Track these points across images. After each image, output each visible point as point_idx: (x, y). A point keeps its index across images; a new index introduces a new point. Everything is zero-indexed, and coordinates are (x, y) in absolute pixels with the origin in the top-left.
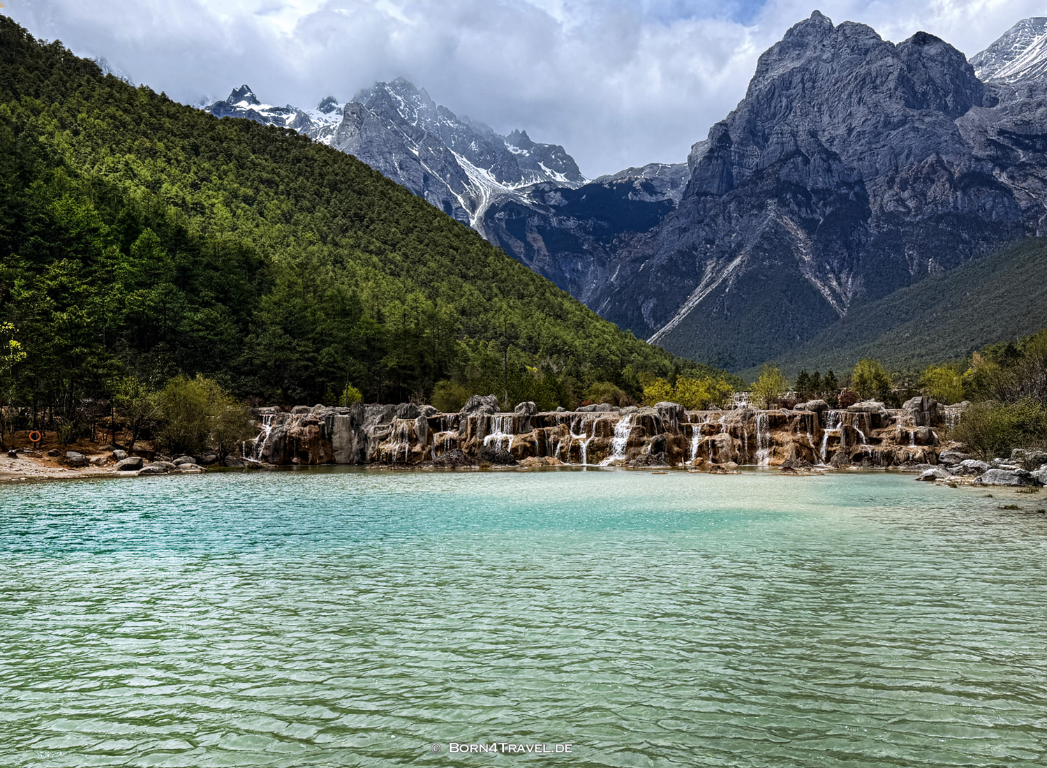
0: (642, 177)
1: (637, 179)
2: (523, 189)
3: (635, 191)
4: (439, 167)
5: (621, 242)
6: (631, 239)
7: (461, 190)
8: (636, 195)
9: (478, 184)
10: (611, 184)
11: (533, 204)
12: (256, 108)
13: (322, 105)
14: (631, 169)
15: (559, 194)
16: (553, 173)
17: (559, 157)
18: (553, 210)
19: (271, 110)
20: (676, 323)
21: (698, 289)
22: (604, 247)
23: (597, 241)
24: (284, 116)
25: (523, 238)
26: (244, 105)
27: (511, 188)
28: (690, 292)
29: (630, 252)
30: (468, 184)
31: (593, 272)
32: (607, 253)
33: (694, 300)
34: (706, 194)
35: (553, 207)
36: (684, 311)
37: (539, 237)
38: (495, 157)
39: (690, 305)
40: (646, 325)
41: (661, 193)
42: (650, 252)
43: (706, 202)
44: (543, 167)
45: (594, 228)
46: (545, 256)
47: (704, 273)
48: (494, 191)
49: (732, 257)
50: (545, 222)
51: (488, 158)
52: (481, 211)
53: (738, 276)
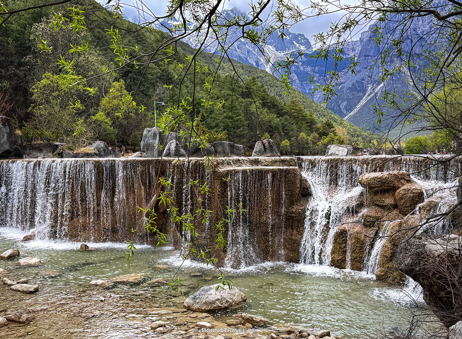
7: (261, 56)
9: (268, 53)
16: (300, 46)
17: (302, 39)
18: (300, 63)
20: (355, 112)
21: (365, 97)
22: (323, 79)
23: (320, 76)
27: (282, 54)
28: (361, 99)
30: (265, 53)
33: (363, 102)
34: (368, 56)
35: (301, 61)
36: (358, 106)
37: (296, 75)
38: (275, 40)
39: (361, 104)
40: (343, 113)
41: (348, 54)
42: (343, 81)
43: (368, 60)
44: (295, 43)
45: (319, 70)
46: (298, 83)
47: (367, 90)
48: (275, 55)
49: (379, 84)
50: (297, 68)
51: (272, 41)
52: (270, 65)
53: (382, 91)
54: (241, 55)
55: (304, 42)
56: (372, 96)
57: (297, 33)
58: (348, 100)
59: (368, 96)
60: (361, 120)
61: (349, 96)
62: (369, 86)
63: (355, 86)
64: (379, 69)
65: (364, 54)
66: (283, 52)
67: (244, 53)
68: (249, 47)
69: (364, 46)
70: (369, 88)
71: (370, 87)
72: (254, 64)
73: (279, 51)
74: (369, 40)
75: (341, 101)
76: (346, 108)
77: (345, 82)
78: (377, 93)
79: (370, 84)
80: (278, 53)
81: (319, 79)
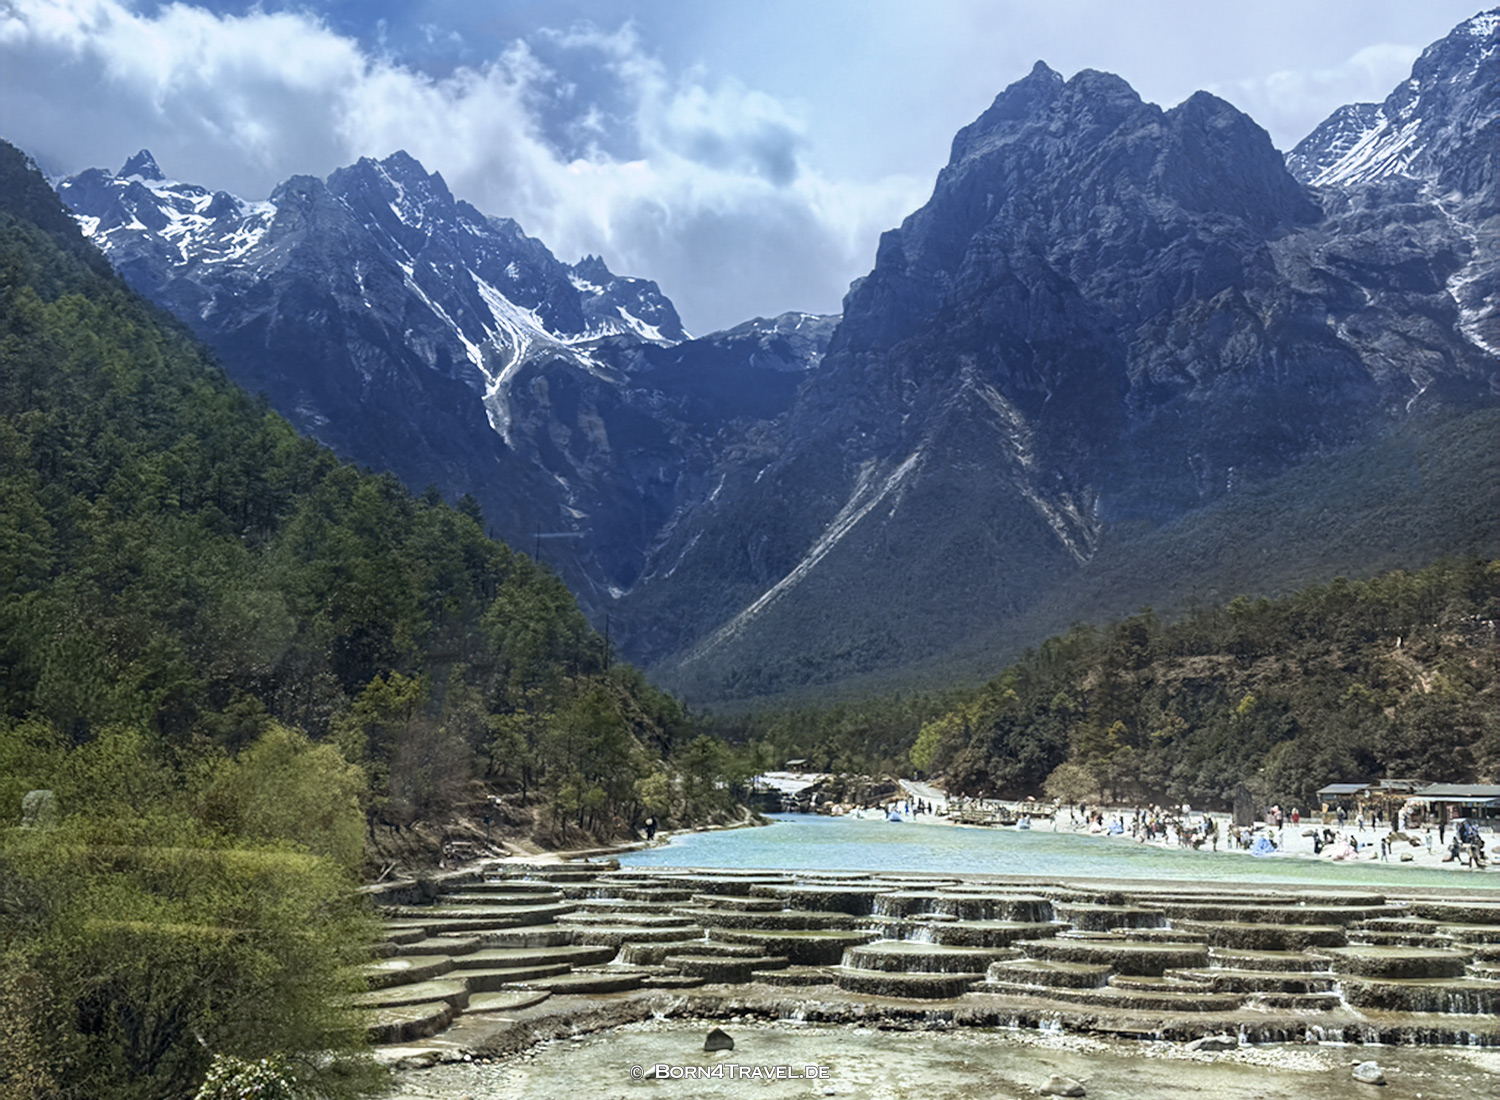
0: (774, 332)
2: (585, 345)
3: (761, 353)
4: (446, 297)
5: (731, 433)
6: (747, 430)
7: (477, 337)
8: (762, 359)
9: (510, 330)
10: (724, 342)
11: (597, 366)
12: (150, 185)
14: (759, 320)
15: (639, 355)
16: (639, 325)
18: (628, 379)
19: (174, 189)
21: (844, 512)
22: (703, 442)
24: (195, 200)
25: (572, 422)
27: (566, 342)
28: (831, 518)
29: (744, 451)
30: (494, 329)
32: (706, 452)
33: (836, 531)
35: (629, 373)
36: (817, 550)
37: (600, 421)
38: (544, 289)
39: (829, 540)
42: (776, 450)
44: (624, 314)
45: (690, 410)
46: (605, 453)
47: (854, 483)
48: (535, 341)
49: (902, 456)
50: (611, 395)
51: (534, 291)
52: (507, 372)
53: (910, 488)
54: (376, 315)
55: (658, 310)
56: (871, 506)
57: (634, 277)
58: (778, 521)
59: (858, 505)
61: (781, 504)
62: (862, 465)
63: (809, 461)
64: (900, 396)
66: (570, 337)
67: (391, 307)
68: (431, 297)
70: (864, 475)
71: (867, 469)
72: (432, 357)
73: (557, 332)
77: (778, 457)
78: (889, 496)
79: (867, 457)
80: (551, 337)
81: (687, 443)
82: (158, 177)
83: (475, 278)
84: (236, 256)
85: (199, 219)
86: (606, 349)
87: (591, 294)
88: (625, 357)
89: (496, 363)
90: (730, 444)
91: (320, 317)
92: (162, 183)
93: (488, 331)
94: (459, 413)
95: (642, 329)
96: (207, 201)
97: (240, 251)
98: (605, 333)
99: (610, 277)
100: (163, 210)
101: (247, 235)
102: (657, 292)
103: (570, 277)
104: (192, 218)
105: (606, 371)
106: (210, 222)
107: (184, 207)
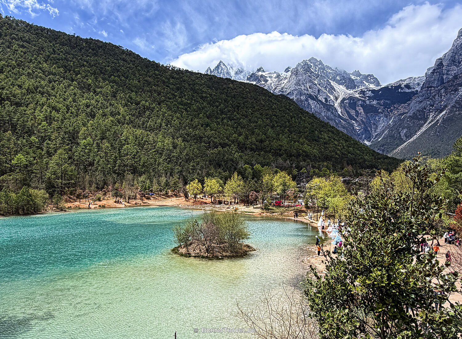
0: (405, 83)
1: (403, 84)
2: (356, 91)
3: (402, 88)
4: (324, 86)
5: (395, 108)
6: (399, 107)
7: (332, 93)
8: (402, 90)
9: (339, 91)
10: (392, 87)
11: (360, 96)
12: (264, 74)
13: (286, 70)
14: (401, 80)
15: (370, 92)
16: (369, 84)
17: (372, 78)
18: (367, 98)
19: (268, 74)
20: (415, 138)
21: (426, 124)
22: (387, 110)
23: (384, 108)
24: (272, 75)
25: (355, 109)
26: (260, 73)
28: (422, 125)
29: (398, 112)
30: (335, 91)
31: (383, 120)
32: (388, 112)
33: (423, 129)
34: (431, 87)
35: (368, 97)
36: (419, 133)
37: (361, 108)
38: (346, 81)
39: (422, 131)
40: (402, 139)
41: (413, 88)
42: (407, 111)
43: (431, 90)
44: (365, 83)
45: (384, 103)
46: (363, 115)
47: (428, 118)
48: (345, 93)
49: (441, 111)
50: (364, 102)
51: (344, 81)
52: (339, 100)
53: (443, 118)
54: (312, 93)
55: (374, 81)
56: (433, 123)
57: (367, 74)
58: (408, 128)
59: (429, 123)
60: (420, 146)
61: (409, 124)
62: (431, 114)
63: (416, 114)
64: (441, 98)
65: (428, 85)
66: (353, 90)
67: (314, 92)
68: (322, 87)
69: (428, 78)
70: (431, 116)
71: (431, 115)
73: (349, 89)
74: (433, 73)
75: (401, 129)
76: (406, 135)
77: (407, 113)
78: (438, 120)
79: (432, 112)
80: (348, 91)
81: (383, 111)
82: (264, 72)
83: (330, 81)
84: (283, 86)
85: (274, 79)
86: (362, 92)
87: (356, 79)
88: (366, 93)
89: (337, 99)
90: (394, 110)
91: (304, 97)
92: (265, 73)
93: (334, 92)
94: (331, 111)
95: (370, 85)
96: (275, 75)
97: (283, 85)
98: (361, 88)
99: (361, 75)
100: (267, 79)
101: (284, 81)
102: (373, 76)
103: (351, 76)
104: (272, 79)
105: (362, 97)
106: (276, 79)
107: (271, 77)
